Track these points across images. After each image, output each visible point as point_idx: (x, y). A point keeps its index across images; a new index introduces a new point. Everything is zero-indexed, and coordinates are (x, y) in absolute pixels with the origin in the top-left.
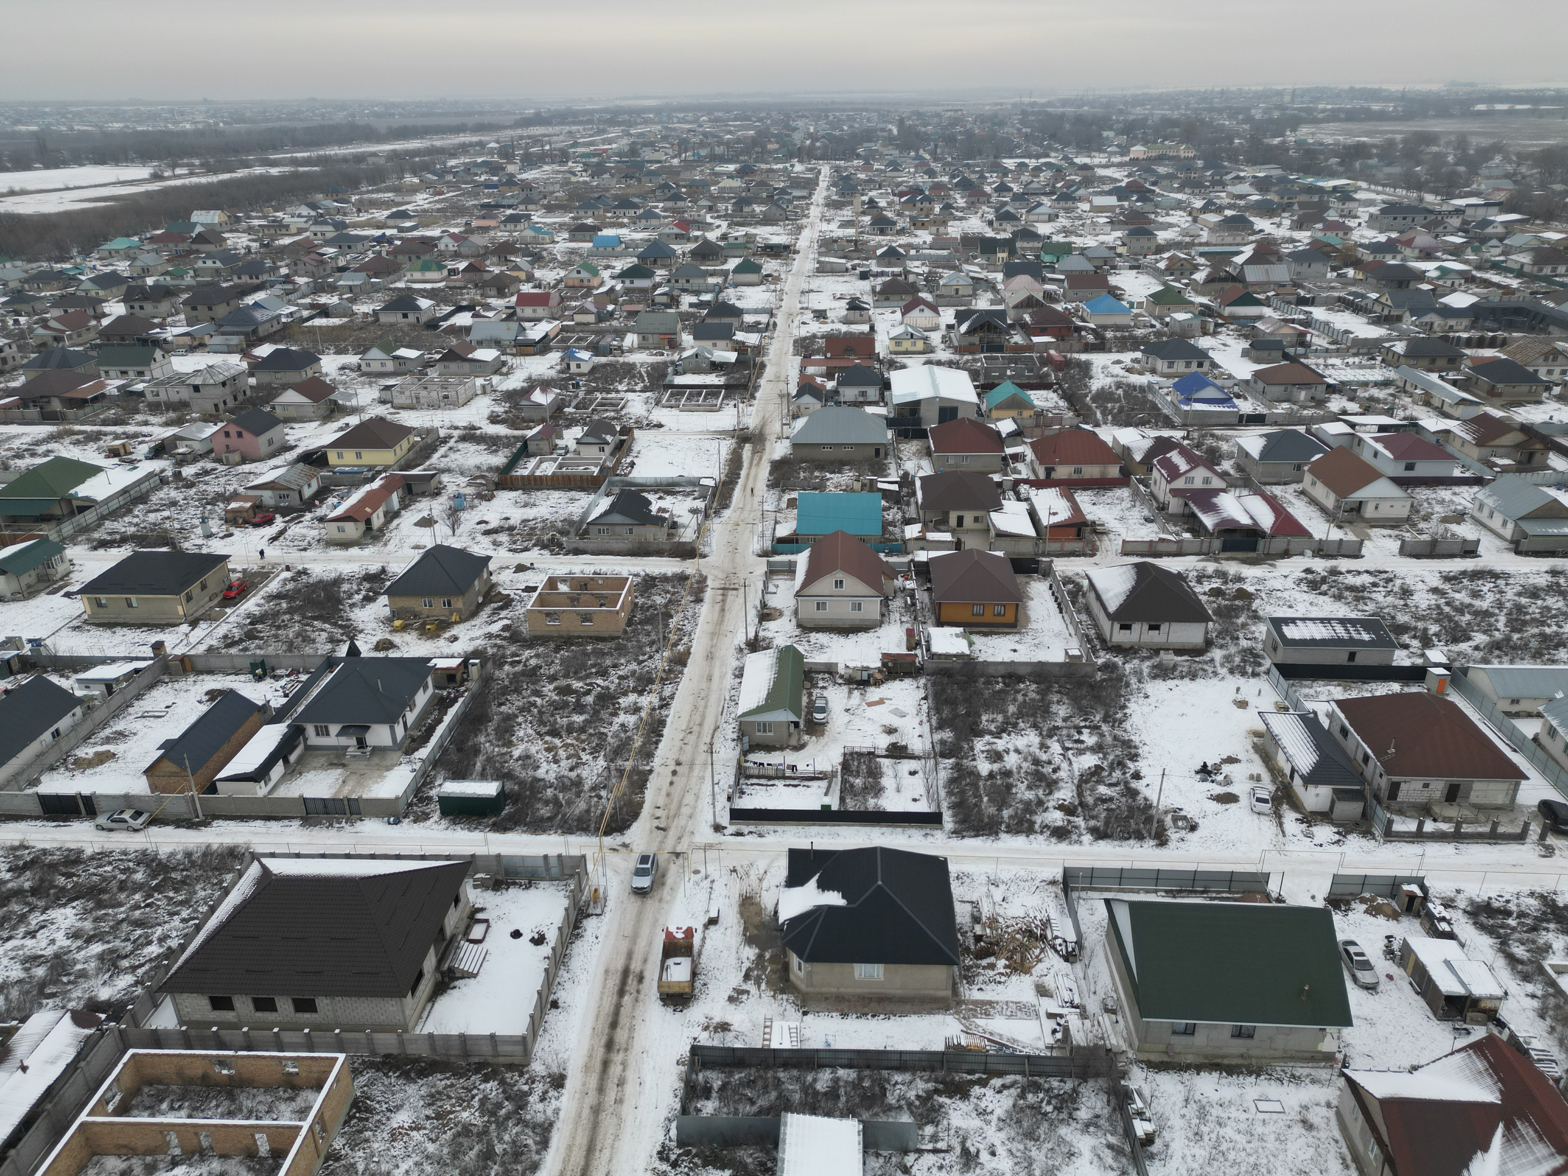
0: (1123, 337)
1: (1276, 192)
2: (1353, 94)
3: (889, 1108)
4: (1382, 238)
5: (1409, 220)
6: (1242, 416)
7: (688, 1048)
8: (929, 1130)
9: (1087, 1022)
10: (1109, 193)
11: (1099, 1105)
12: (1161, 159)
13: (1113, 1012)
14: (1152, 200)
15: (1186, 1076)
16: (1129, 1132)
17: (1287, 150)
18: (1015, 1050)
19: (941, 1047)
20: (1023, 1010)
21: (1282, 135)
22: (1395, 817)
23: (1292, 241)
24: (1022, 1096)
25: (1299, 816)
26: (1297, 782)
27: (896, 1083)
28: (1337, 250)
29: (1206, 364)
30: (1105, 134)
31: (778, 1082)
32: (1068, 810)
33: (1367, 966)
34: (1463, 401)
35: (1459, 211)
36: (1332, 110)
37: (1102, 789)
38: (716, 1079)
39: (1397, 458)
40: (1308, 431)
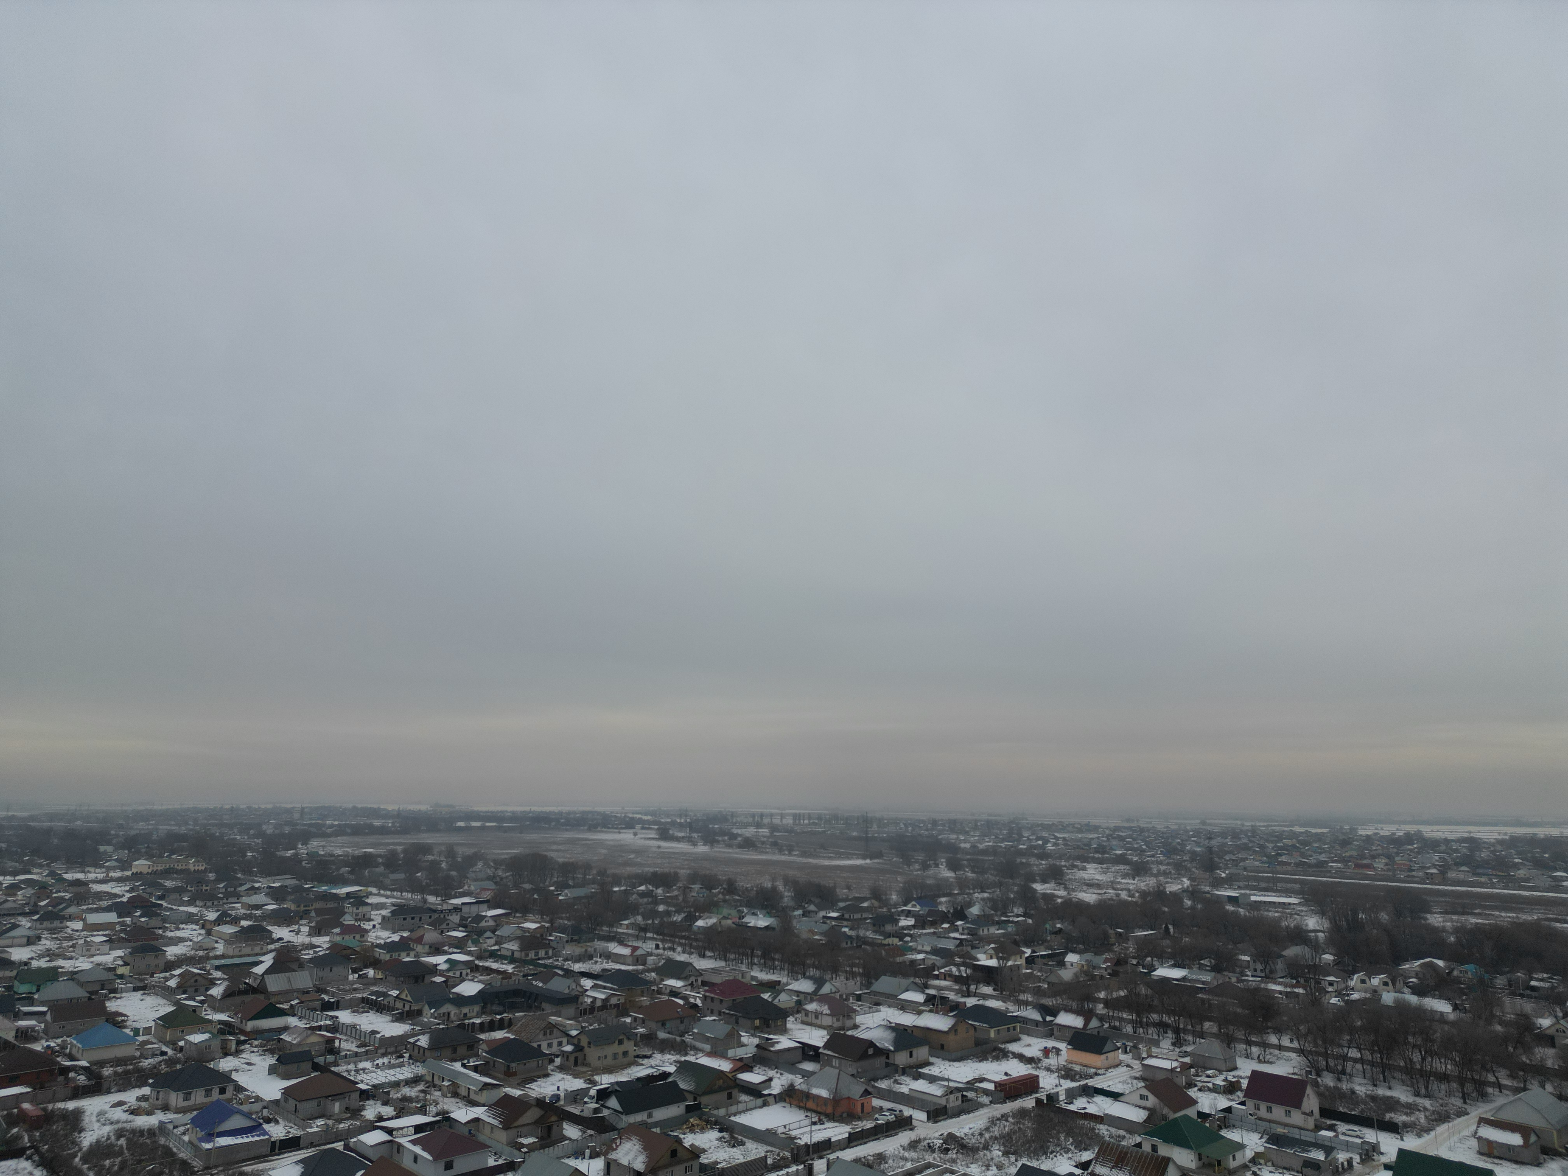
0: (126, 1072)
1: (292, 901)
2: (356, 811)
4: (396, 938)
5: (417, 919)
6: (274, 1143)
10: (108, 909)
12: (168, 873)
14: (159, 915)
17: (301, 861)
21: (295, 848)
23: (312, 946)
28: (356, 952)
29: (230, 1089)
30: (102, 848)
34: (486, 1085)
35: (457, 909)
36: (339, 825)
39: (436, 1159)
40: (347, 1147)
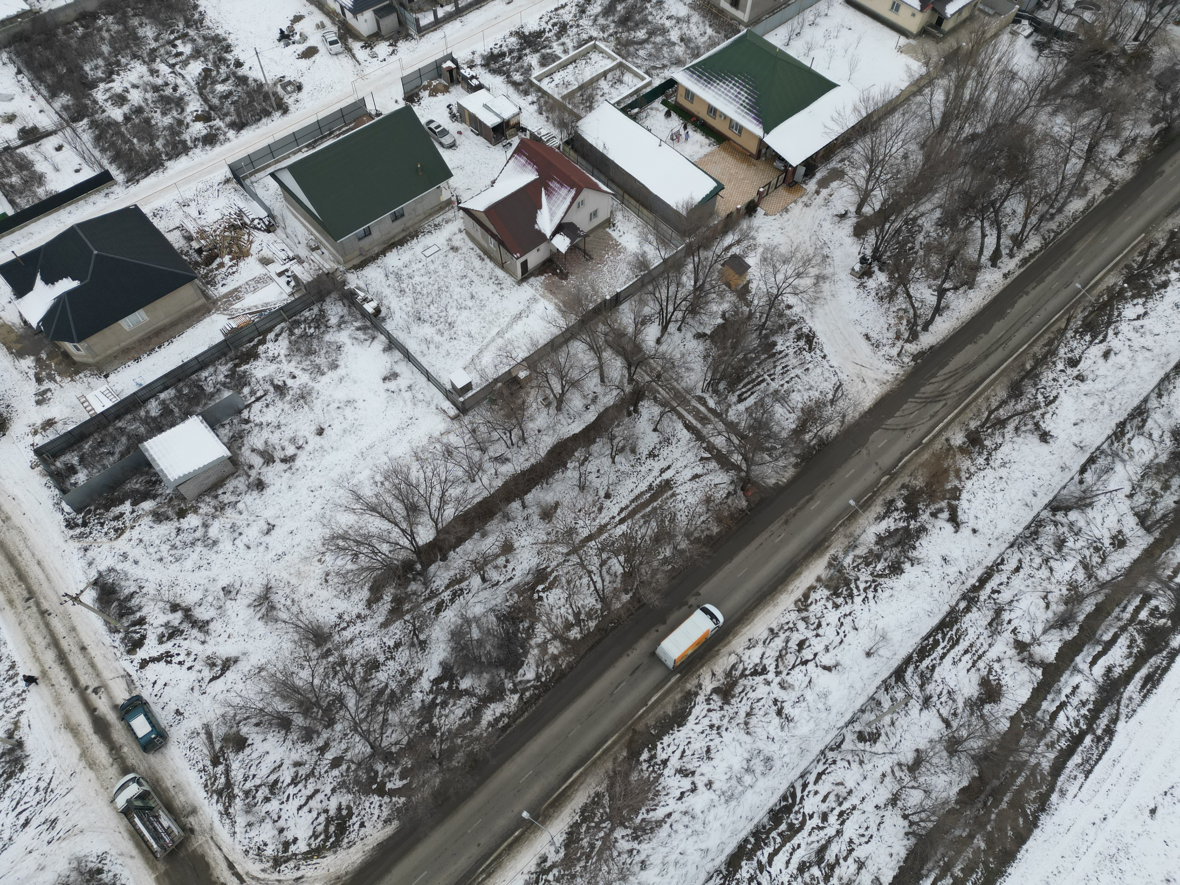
3: (212, 395)
7: (32, 454)
8: (246, 390)
9: (305, 264)
11: (339, 310)
13: (318, 248)
15: (379, 261)
16: (364, 314)
18: (270, 309)
19: (221, 338)
20: (260, 281)
22: (419, 15)
24: (292, 333)
25: (362, 44)
26: (349, 15)
27: (206, 378)
31: (122, 431)
32: (204, 118)
33: (445, 132)
37: (220, 88)
38: (73, 459)
